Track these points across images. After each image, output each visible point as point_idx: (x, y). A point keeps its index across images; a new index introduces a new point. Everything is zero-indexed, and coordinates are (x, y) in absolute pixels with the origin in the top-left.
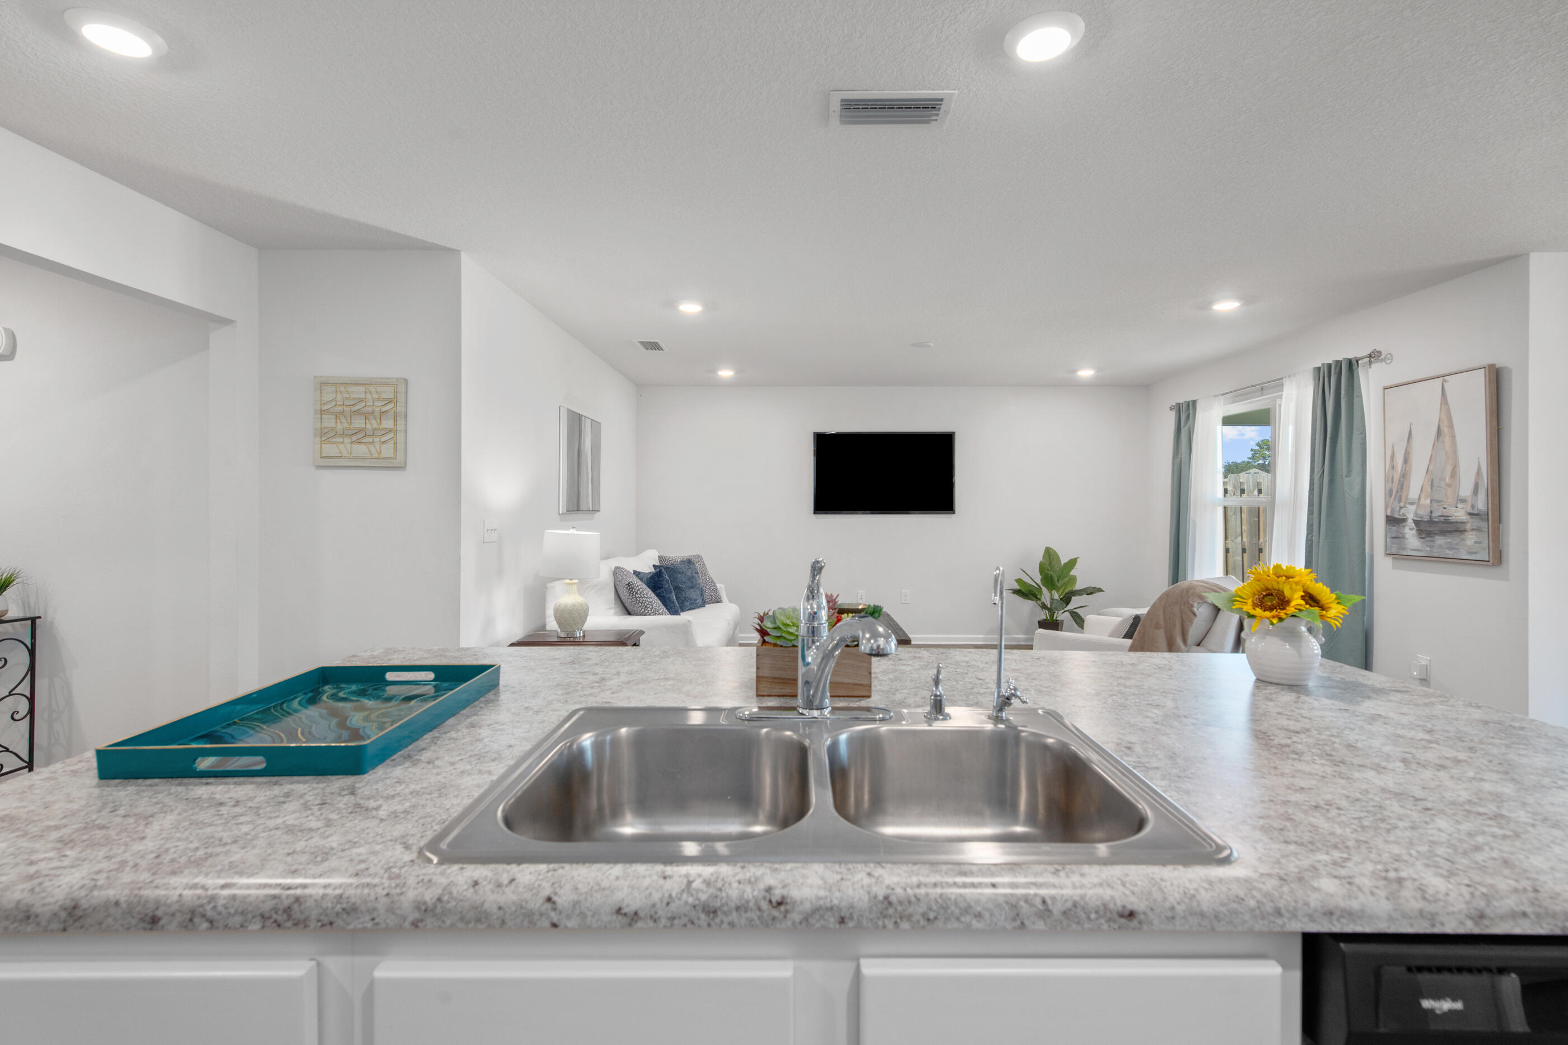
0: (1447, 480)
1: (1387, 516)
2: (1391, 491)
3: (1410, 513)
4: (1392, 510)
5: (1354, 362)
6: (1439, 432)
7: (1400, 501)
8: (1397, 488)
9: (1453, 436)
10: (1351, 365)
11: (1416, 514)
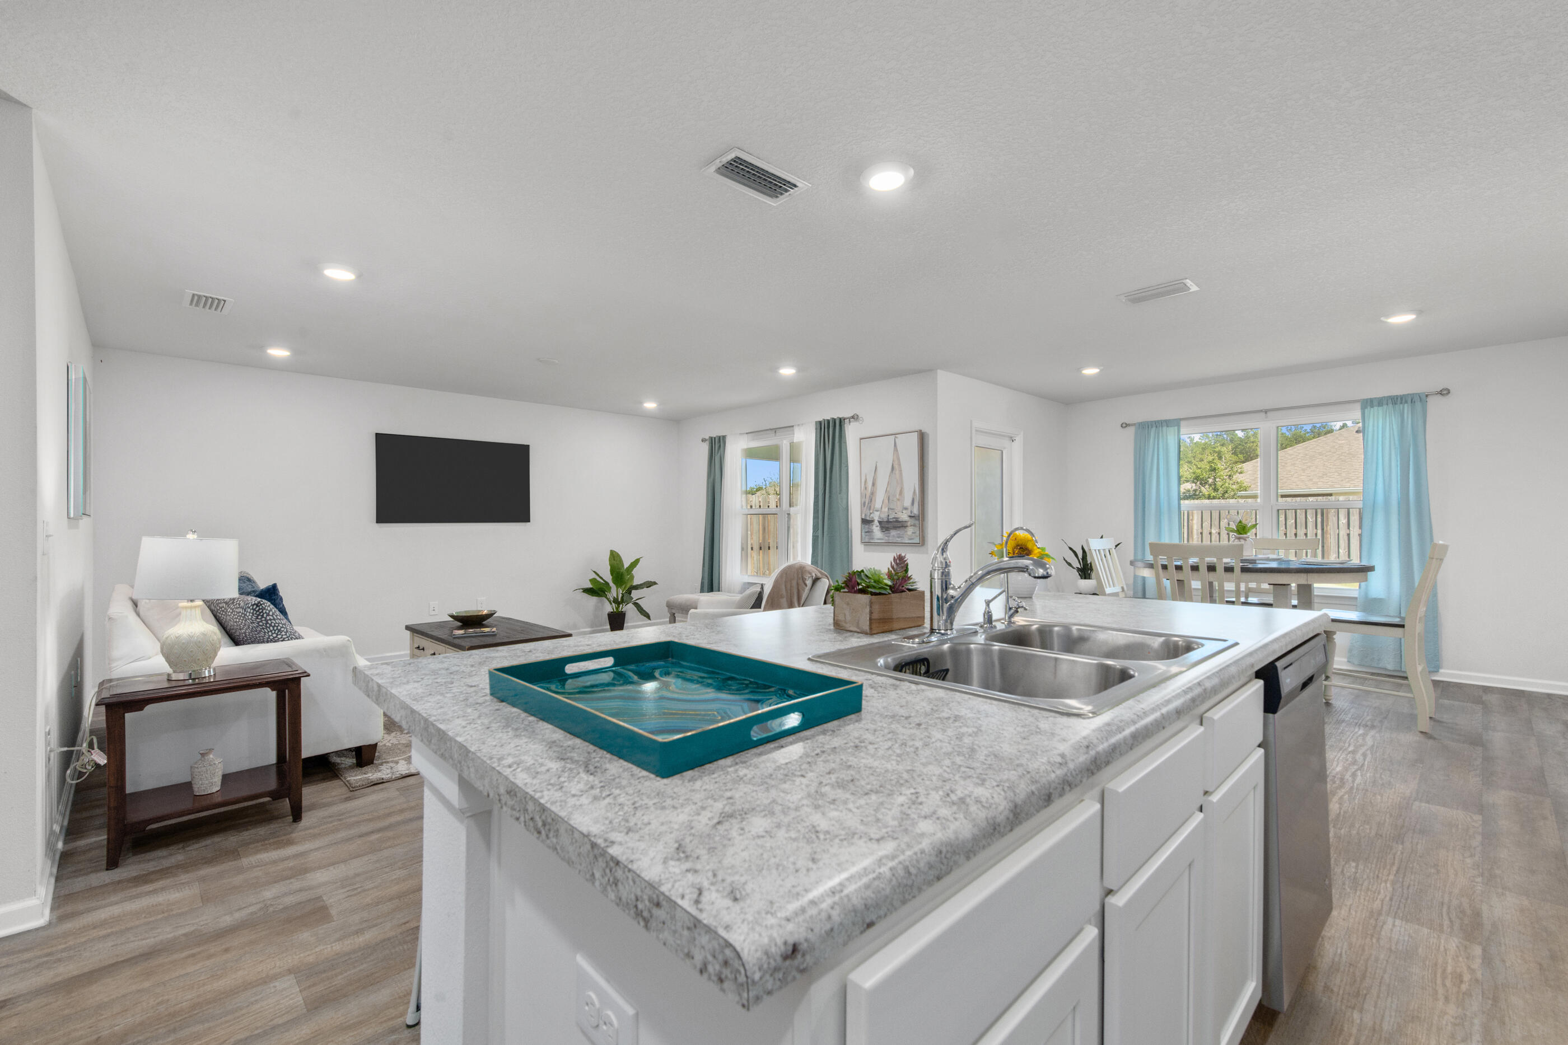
0: (897, 496)
1: (862, 519)
2: (865, 503)
3: (876, 517)
4: (866, 515)
5: (842, 420)
6: (893, 468)
7: (870, 509)
8: (868, 503)
9: (901, 471)
10: (841, 421)
11: (879, 517)
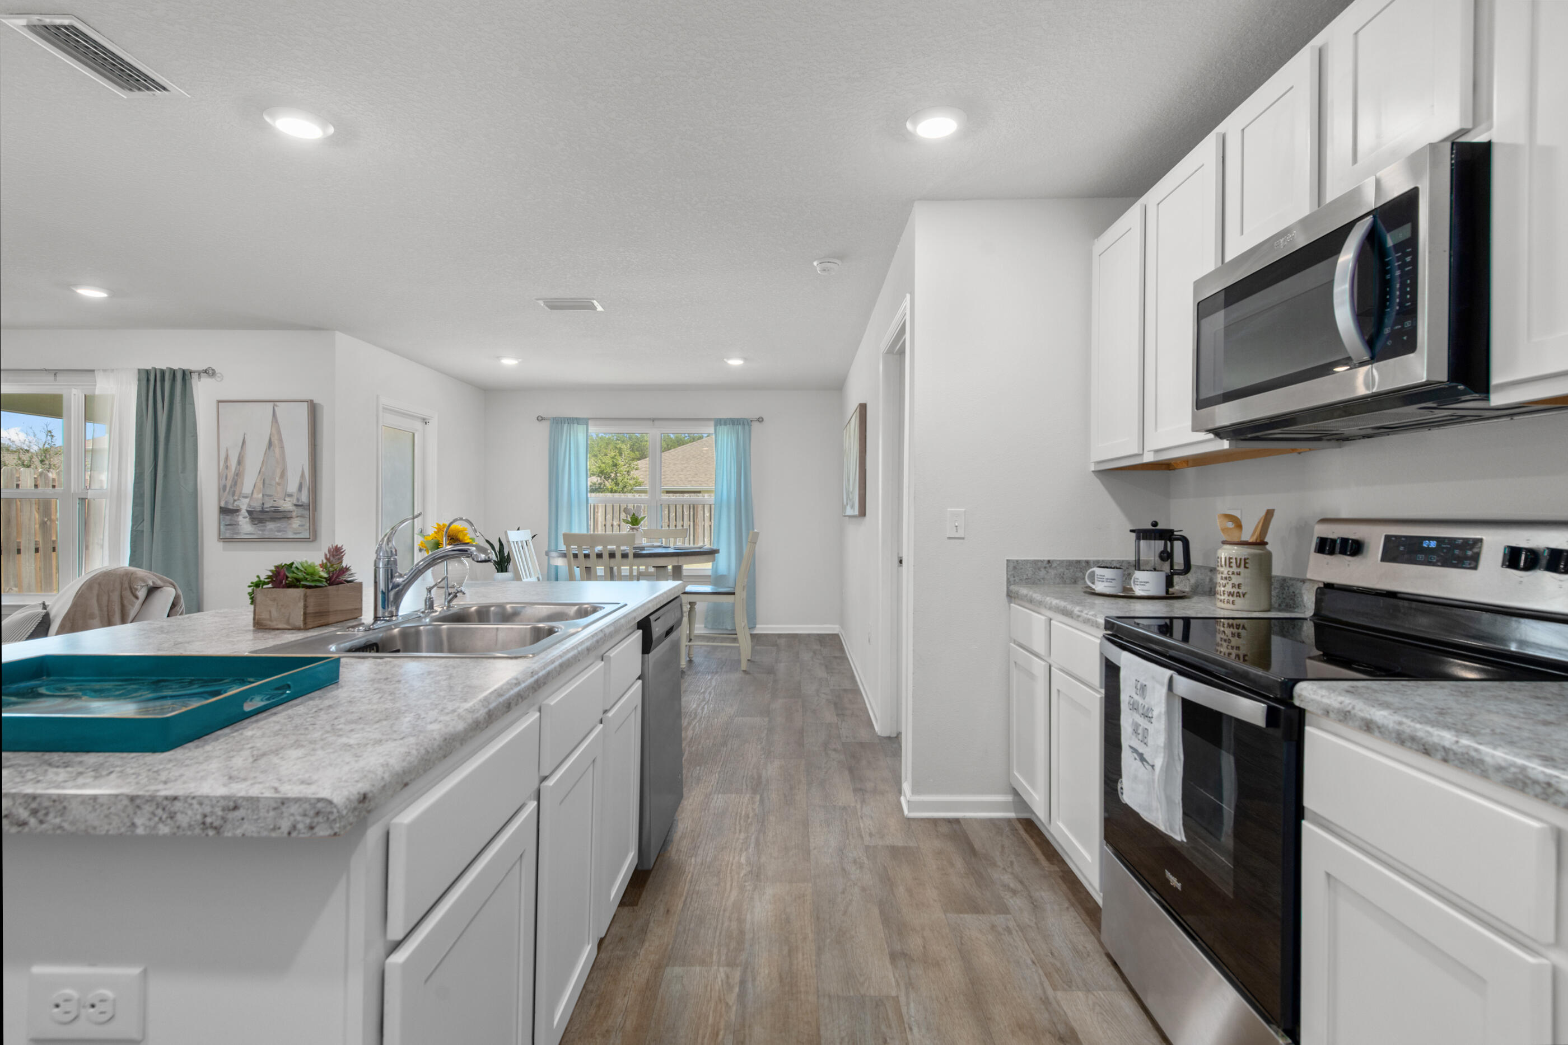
0: (277, 479)
1: (221, 508)
2: (225, 487)
3: (244, 505)
4: (226, 503)
5: (188, 373)
6: (270, 444)
7: (233, 495)
8: (229, 484)
9: (282, 448)
10: (186, 375)
11: (249, 505)
